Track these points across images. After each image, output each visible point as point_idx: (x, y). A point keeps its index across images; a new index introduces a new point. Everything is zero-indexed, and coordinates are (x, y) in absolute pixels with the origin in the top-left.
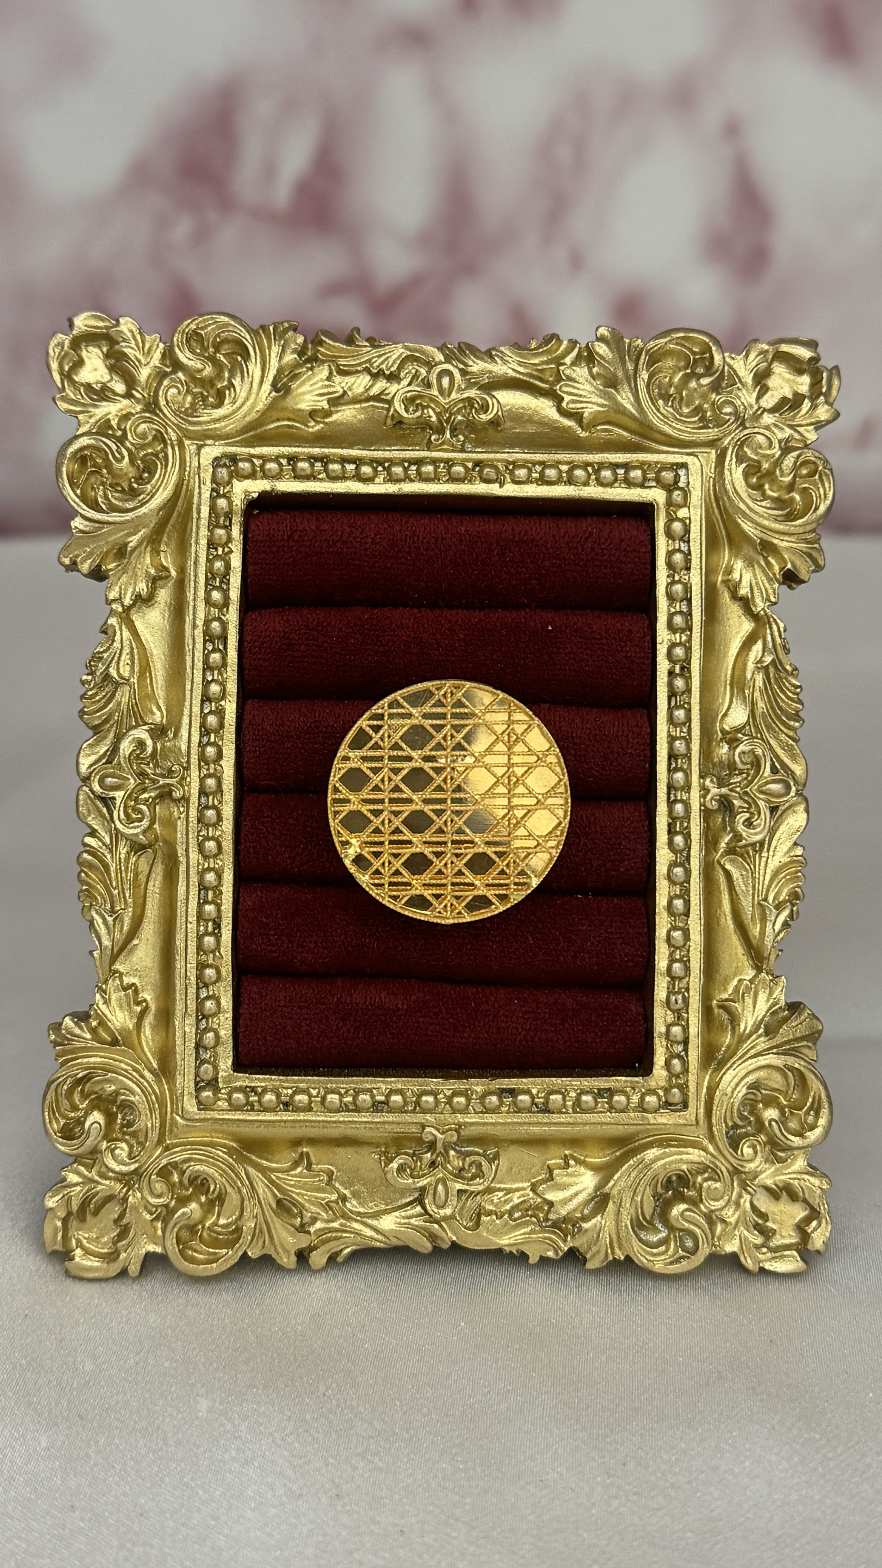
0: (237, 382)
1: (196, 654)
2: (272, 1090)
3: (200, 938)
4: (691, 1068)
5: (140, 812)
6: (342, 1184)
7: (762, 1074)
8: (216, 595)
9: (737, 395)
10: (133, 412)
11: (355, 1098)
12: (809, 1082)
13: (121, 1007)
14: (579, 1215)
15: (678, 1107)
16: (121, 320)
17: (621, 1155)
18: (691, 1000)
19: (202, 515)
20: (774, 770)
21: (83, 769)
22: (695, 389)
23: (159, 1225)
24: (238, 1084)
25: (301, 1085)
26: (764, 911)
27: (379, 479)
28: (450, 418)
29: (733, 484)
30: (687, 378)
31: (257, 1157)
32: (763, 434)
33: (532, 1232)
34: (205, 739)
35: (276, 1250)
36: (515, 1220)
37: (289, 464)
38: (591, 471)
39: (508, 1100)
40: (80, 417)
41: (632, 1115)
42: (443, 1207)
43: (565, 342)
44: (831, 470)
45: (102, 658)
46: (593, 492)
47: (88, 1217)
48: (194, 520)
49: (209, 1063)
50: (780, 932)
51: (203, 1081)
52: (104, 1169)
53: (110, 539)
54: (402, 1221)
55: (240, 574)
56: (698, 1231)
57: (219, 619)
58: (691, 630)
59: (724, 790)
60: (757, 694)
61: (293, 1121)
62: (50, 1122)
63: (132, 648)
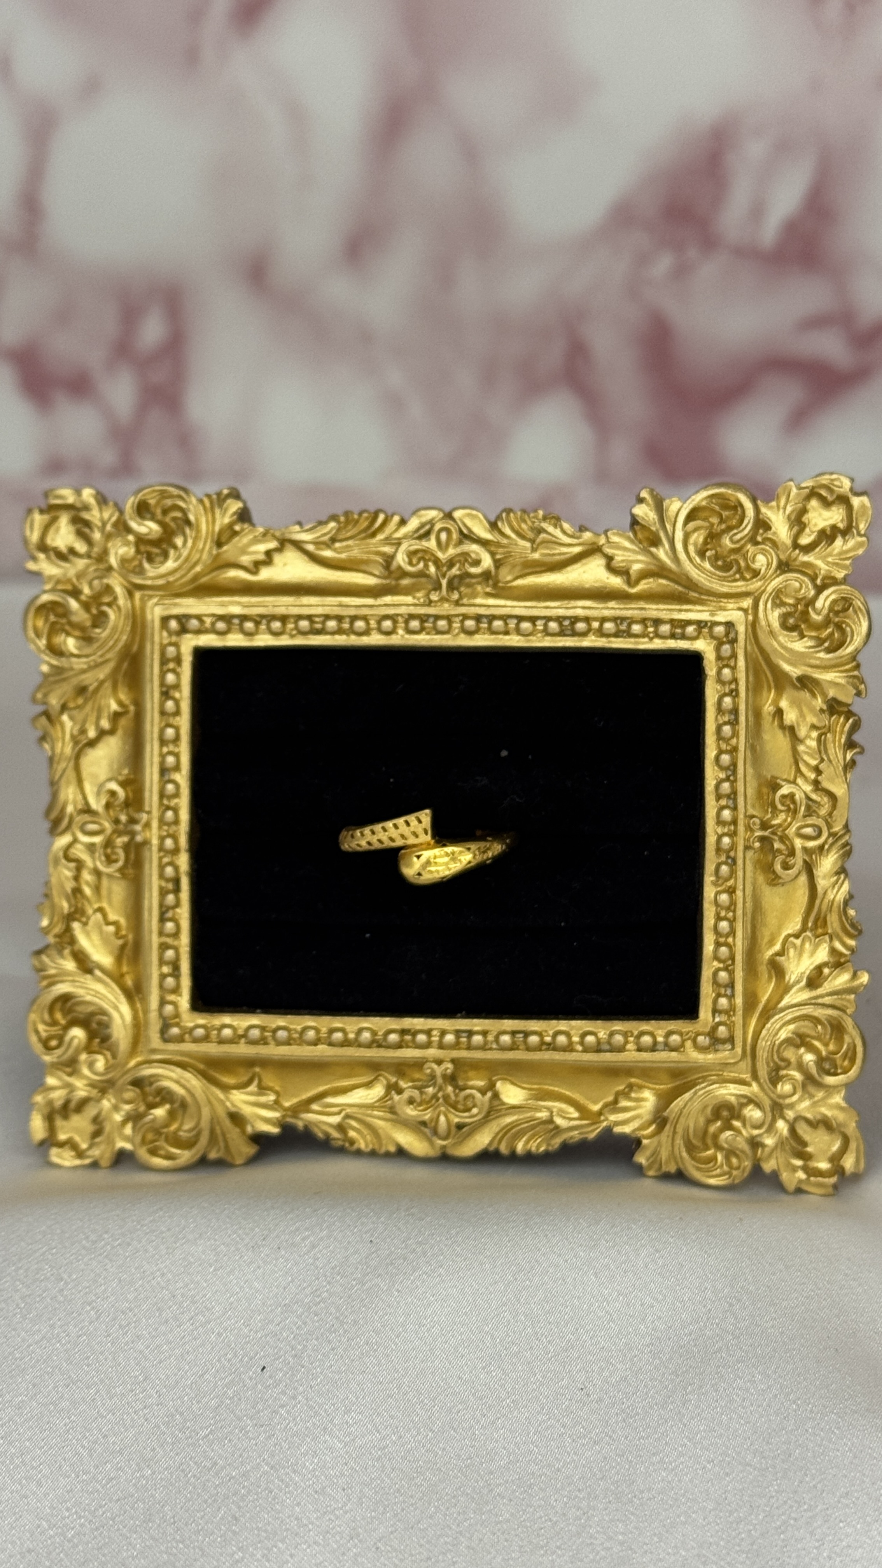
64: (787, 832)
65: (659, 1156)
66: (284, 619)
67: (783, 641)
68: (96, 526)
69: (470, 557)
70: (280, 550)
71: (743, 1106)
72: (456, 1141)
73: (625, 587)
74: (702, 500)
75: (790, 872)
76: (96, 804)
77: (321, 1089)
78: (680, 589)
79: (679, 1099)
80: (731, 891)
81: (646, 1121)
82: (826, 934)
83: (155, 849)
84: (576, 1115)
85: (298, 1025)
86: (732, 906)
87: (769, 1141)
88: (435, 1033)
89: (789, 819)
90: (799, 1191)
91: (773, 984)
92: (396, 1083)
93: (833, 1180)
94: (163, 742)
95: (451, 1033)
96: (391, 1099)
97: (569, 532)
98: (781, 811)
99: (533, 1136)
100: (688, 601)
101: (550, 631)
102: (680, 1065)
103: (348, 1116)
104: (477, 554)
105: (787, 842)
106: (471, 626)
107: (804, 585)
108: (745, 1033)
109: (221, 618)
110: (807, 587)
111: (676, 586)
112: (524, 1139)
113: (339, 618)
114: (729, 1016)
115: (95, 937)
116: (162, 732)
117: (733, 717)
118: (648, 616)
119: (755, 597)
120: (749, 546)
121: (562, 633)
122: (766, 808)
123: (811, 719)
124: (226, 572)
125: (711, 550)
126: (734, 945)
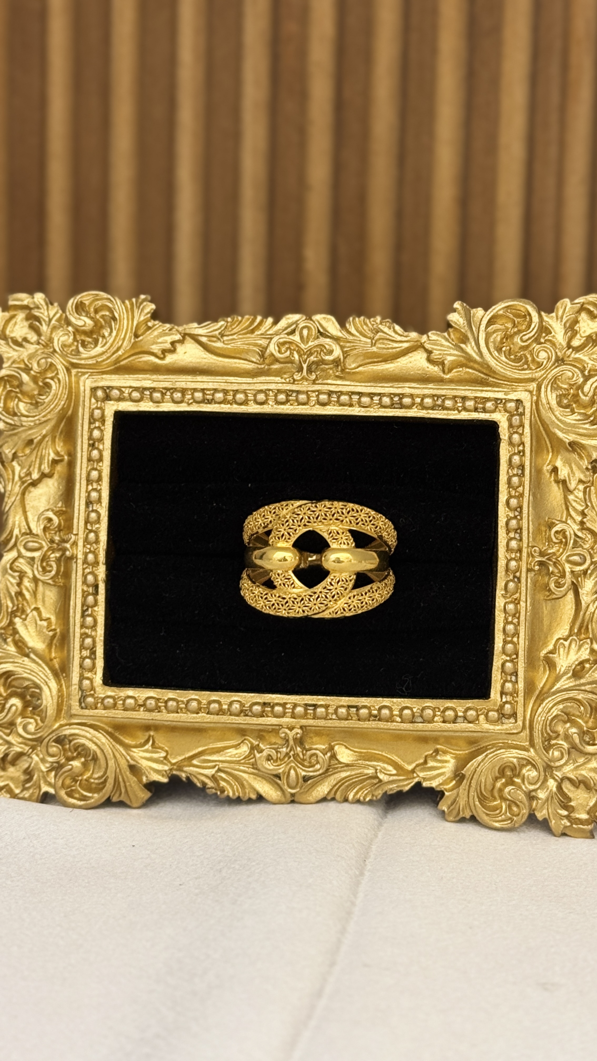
64: (559, 559)
65: (458, 805)
66: (183, 391)
67: (559, 415)
68: (44, 320)
69: (325, 348)
70: (182, 342)
71: (523, 766)
72: (302, 791)
73: (441, 374)
74: (500, 310)
75: (562, 589)
76: (37, 529)
77: (200, 749)
78: (482, 375)
79: (474, 760)
80: (516, 602)
81: (448, 778)
82: (589, 638)
83: (80, 562)
84: (394, 772)
85: (185, 698)
86: (516, 614)
87: (542, 795)
88: (288, 706)
89: (561, 550)
90: (564, 834)
91: (546, 676)
92: (258, 745)
93: (590, 827)
94: (89, 481)
95: (300, 706)
96: (255, 756)
97: (400, 332)
98: (555, 543)
99: (361, 789)
100: (488, 385)
101: (383, 404)
102: (475, 734)
103: (219, 770)
104: (330, 345)
105: (560, 567)
106: (324, 399)
107: (575, 375)
108: (525, 711)
109: (136, 389)
110: (578, 376)
111: (479, 374)
112: (355, 791)
113: (225, 392)
114: (513, 697)
115: (32, 629)
116: (88, 475)
117: (520, 472)
118: (457, 394)
119: (539, 382)
120: (535, 345)
121: (392, 406)
122: (544, 541)
123: (579, 475)
124: (141, 358)
125: (506, 346)
126: (518, 644)
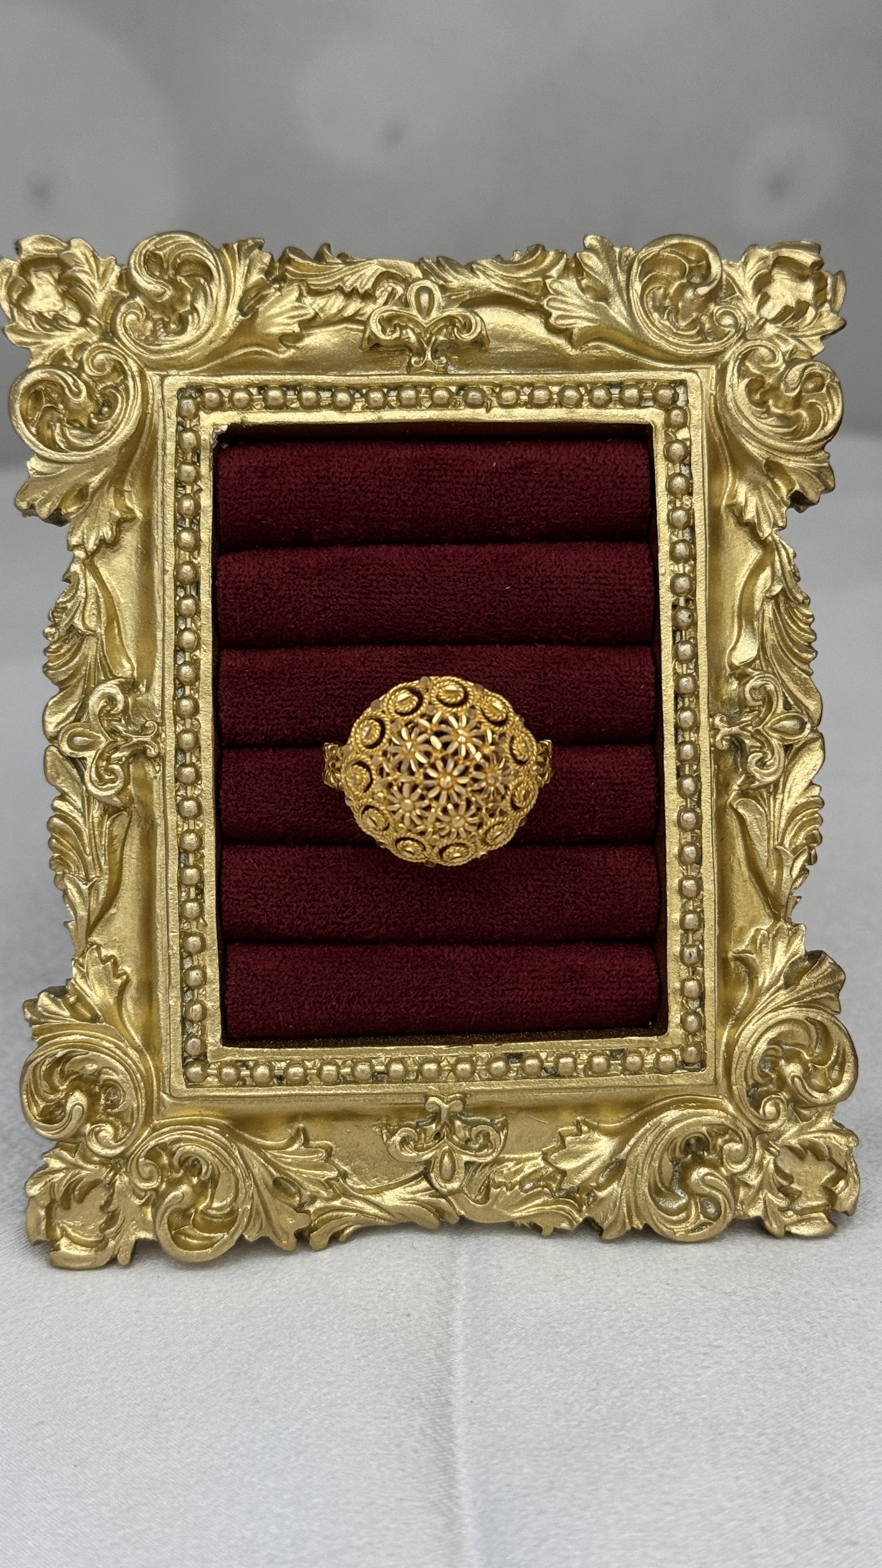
0: (200, 305)
1: (167, 601)
2: (264, 1064)
3: (182, 905)
4: (708, 1025)
5: (113, 772)
6: (341, 1160)
7: (783, 1028)
8: (186, 537)
9: (736, 306)
10: (90, 341)
11: (353, 1069)
12: (833, 1036)
13: (100, 981)
14: (594, 1184)
15: (696, 1066)
16: (74, 242)
17: (637, 1119)
18: (706, 954)
19: (168, 452)
20: (787, 706)
21: (51, 728)
22: (692, 301)
23: (149, 1210)
24: (228, 1059)
25: (295, 1057)
26: (780, 855)
27: (358, 406)
28: (430, 338)
29: (735, 401)
30: (682, 289)
31: (251, 1134)
32: (766, 347)
33: (545, 1204)
34: (180, 693)
35: (275, 1233)
36: (526, 1191)
37: (260, 394)
38: (583, 392)
39: (516, 1065)
40: (33, 349)
41: (647, 1076)
42: (450, 1180)
43: (551, 255)
44: (839, 384)
45: (65, 609)
46: (586, 413)
47: (74, 1204)
48: (160, 458)
49: (196, 1037)
50: (798, 877)
51: (190, 1056)
52: (89, 1154)
53: (72, 480)
54: (407, 1196)
55: (210, 514)
56: (720, 1196)
57: (190, 563)
58: (695, 559)
59: (735, 729)
60: (767, 626)
61: (288, 1095)
62: (29, 1106)
63: (98, 597)
